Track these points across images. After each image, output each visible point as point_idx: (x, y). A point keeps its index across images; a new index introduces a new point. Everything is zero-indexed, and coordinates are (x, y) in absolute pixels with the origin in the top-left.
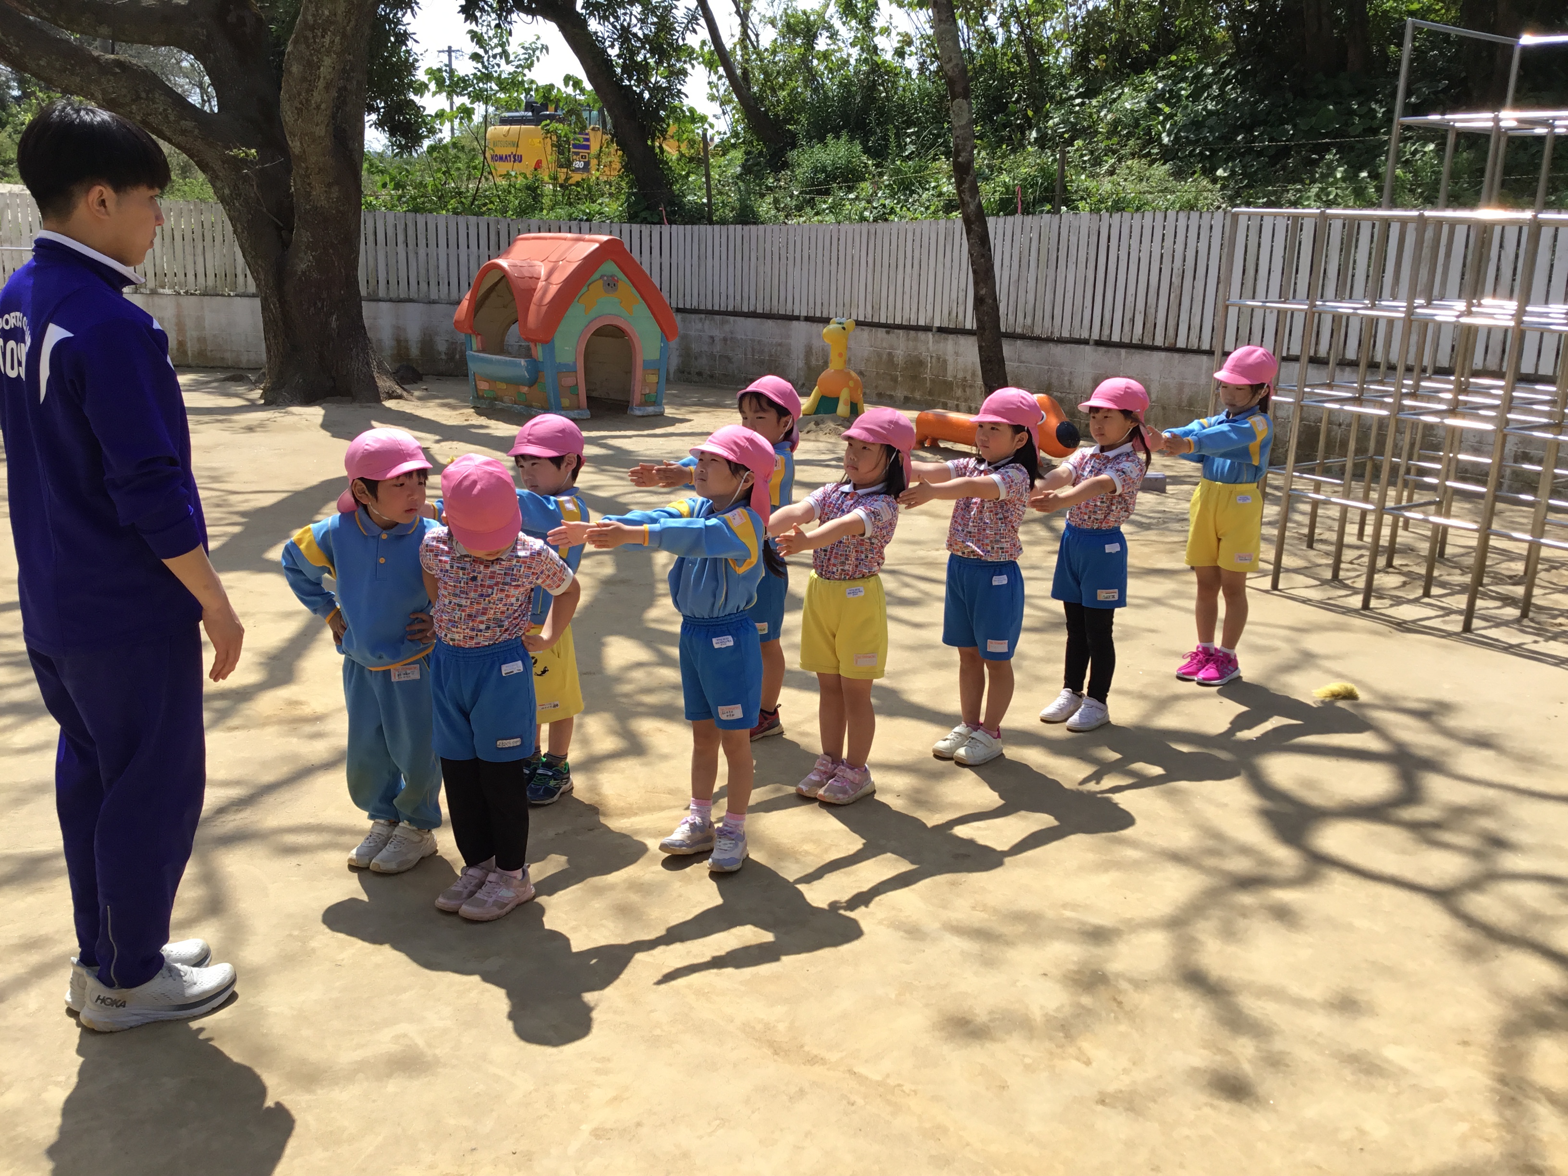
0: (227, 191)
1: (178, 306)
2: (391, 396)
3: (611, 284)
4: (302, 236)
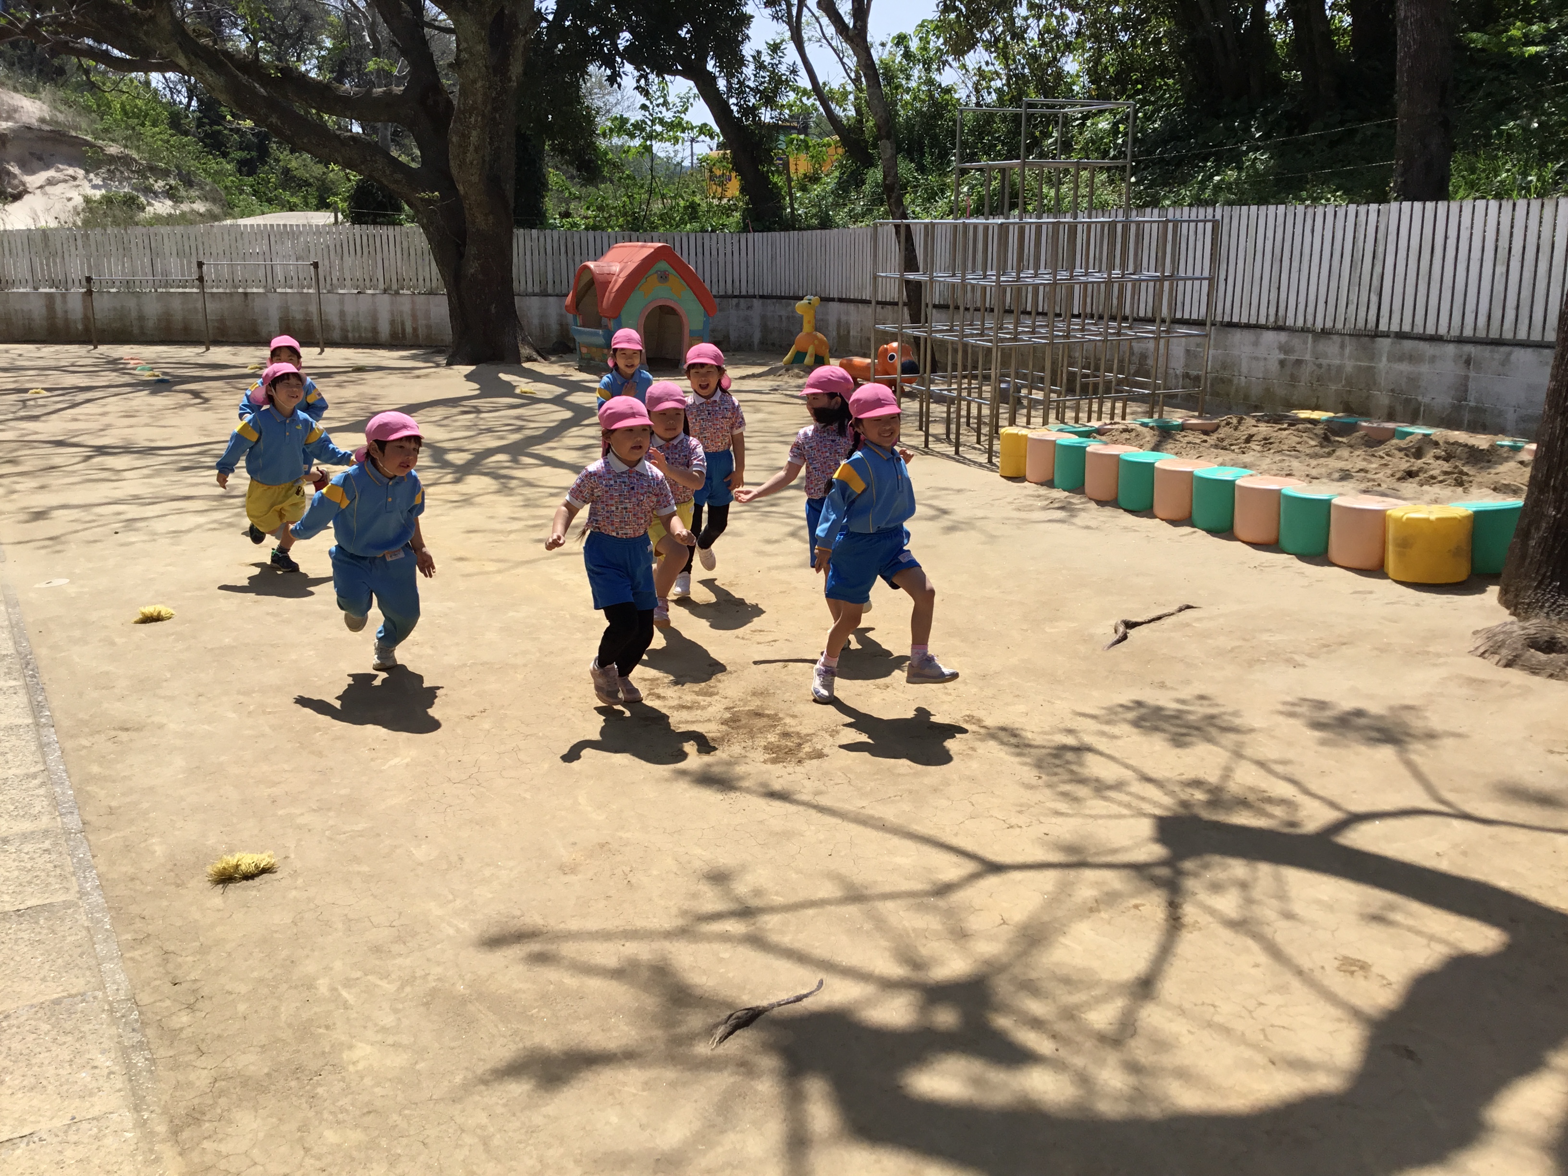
0: (425, 221)
1: (413, 302)
2: (530, 359)
3: (664, 277)
4: (471, 250)
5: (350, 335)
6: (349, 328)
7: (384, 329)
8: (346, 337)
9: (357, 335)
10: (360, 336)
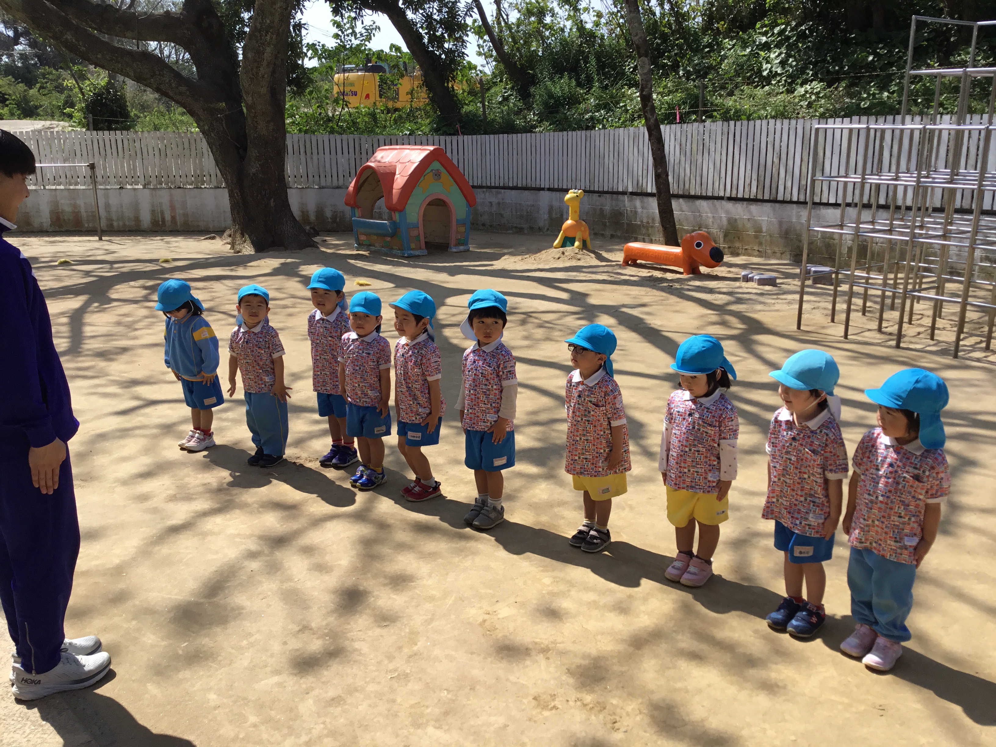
0: (206, 128)
1: (171, 195)
3: (437, 175)
4: (253, 152)
5: (115, 224)
6: (115, 218)
7: (146, 218)
8: (112, 225)
9: (121, 223)
10: (124, 225)
